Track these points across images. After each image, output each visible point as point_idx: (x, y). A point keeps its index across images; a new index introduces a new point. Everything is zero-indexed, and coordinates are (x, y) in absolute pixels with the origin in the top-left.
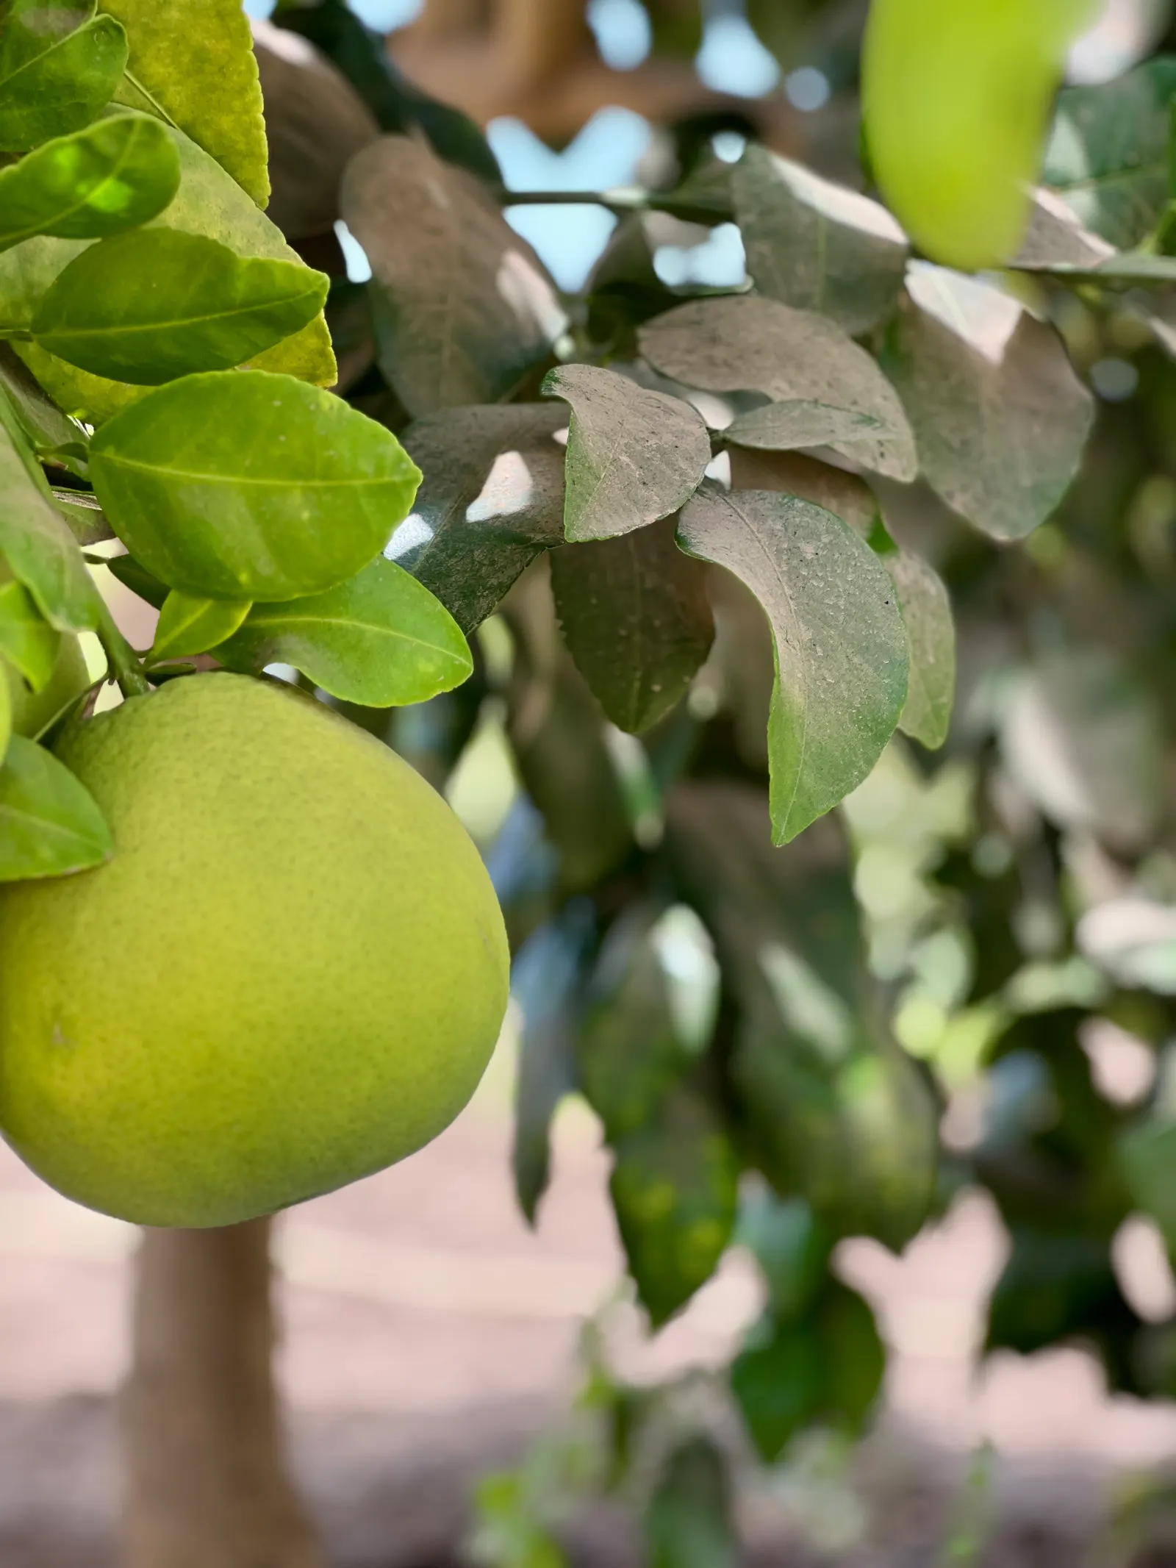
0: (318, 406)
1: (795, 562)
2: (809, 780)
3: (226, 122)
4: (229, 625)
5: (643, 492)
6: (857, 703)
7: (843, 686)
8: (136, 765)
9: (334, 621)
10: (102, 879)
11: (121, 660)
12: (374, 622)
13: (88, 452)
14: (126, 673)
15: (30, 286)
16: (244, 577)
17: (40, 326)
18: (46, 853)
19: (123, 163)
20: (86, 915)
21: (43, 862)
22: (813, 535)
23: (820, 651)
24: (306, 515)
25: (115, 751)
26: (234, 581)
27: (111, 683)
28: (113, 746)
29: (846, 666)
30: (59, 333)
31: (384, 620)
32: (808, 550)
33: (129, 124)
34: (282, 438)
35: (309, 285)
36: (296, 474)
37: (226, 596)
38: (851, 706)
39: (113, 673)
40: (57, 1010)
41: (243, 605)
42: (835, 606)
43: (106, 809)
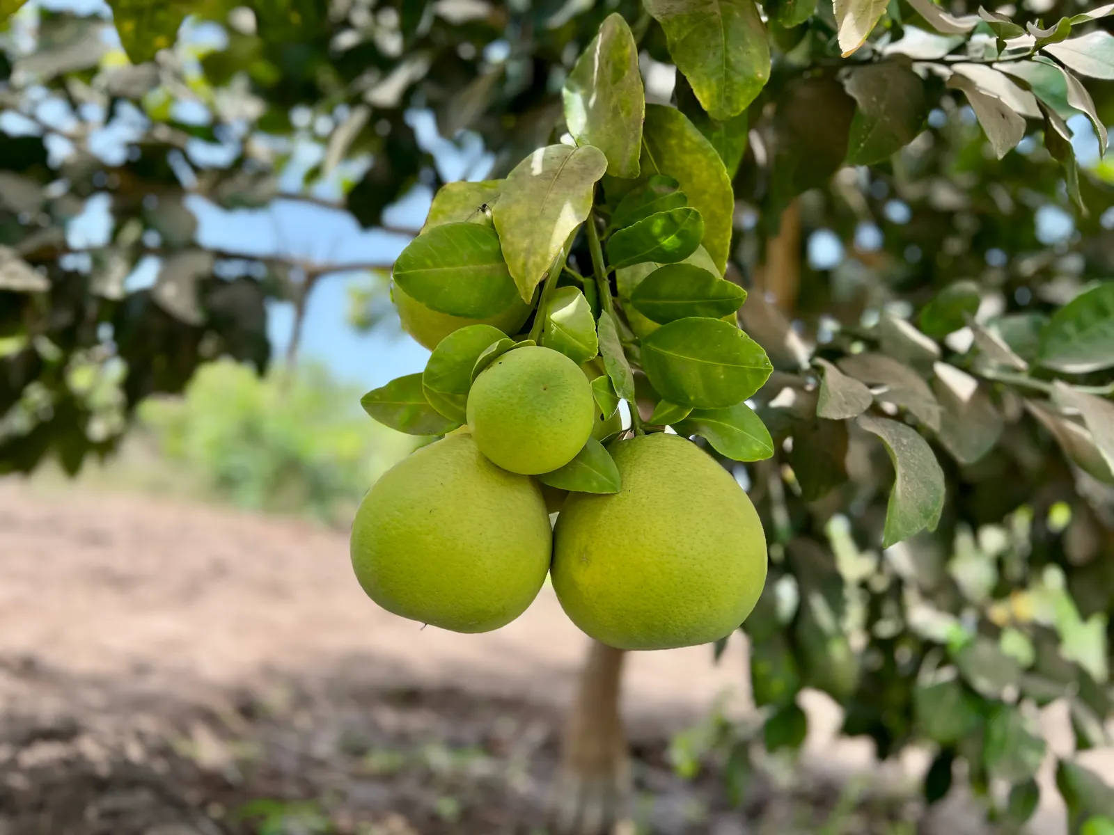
0: (737, 334)
1: (899, 444)
2: (899, 526)
3: (716, 242)
4: (682, 416)
5: (845, 406)
6: (919, 501)
7: (915, 493)
8: (635, 460)
9: (722, 423)
10: (615, 499)
11: (637, 423)
12: (739, 427)
13: (642, 343)
14: (638, 428)
15: (633, 284)
16: (692, 398)
17: (634, 297)
18: (595, 484)
19: (682, 228)
20: (605, 512)
21: (593, 488)
22: (907, 437)
23: (907, 479)
24: (722, 377)
25: (629, 452)
26: (688, 399)
27: (631, 432)
28: (629, 451)
29: (916, 486)
30: (641, 301)
31: (742, 427)
32: (905, 441)
33: (688, 211)
34: (719, 345)
35: (740, 294)
36: (723, 360)
37: (684, 405)
38: (917, 502)
39: (633, 427)
40: (586, 547)
41: (689, 409)
42: (914, 464)
43: (622, 475)
